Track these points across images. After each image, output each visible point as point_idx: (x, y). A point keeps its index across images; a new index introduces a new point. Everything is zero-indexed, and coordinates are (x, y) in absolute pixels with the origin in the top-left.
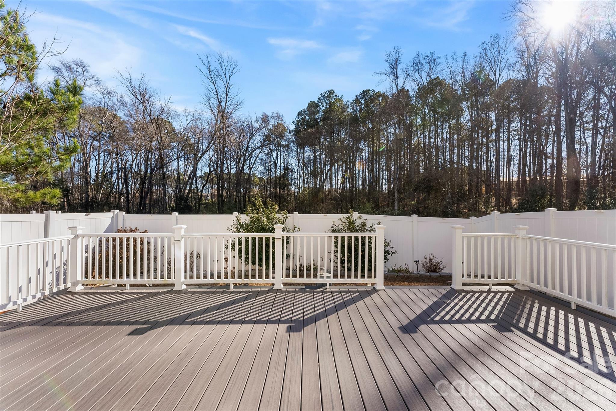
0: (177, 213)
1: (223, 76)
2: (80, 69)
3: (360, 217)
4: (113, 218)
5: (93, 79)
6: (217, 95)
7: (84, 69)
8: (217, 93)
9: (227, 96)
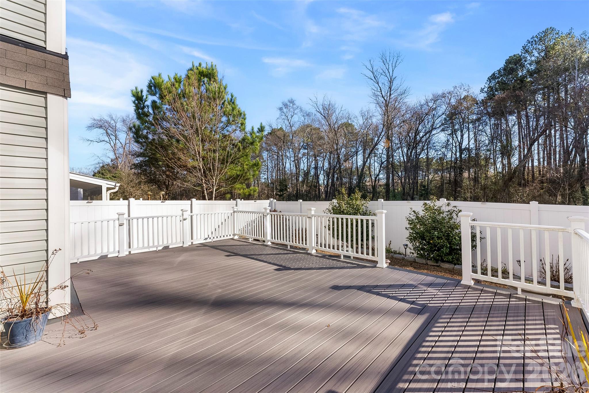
0: (301, 201)
1: (387, 72)
2: (291, 105)
3: (448, 205)
4: (270, 203)
5: (298, 108)
6: (381, 91)
7: (293, 103)
8: (381, 90)
9: (390, 89)
